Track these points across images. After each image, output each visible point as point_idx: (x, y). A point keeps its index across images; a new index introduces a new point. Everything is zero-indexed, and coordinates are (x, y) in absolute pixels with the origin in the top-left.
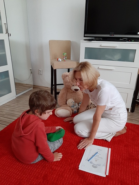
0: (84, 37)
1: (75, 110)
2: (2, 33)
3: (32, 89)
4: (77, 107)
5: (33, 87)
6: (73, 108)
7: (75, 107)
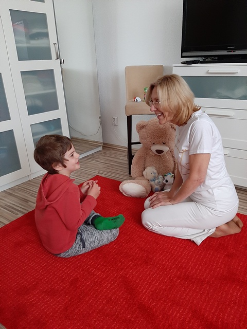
0: (182, 57)
1: (156, 187)
2: (50, 58)
3: (100, 149)
4: (159, 182)
5: (103, 147)
6: (152, 183)
7: (156, 181)
